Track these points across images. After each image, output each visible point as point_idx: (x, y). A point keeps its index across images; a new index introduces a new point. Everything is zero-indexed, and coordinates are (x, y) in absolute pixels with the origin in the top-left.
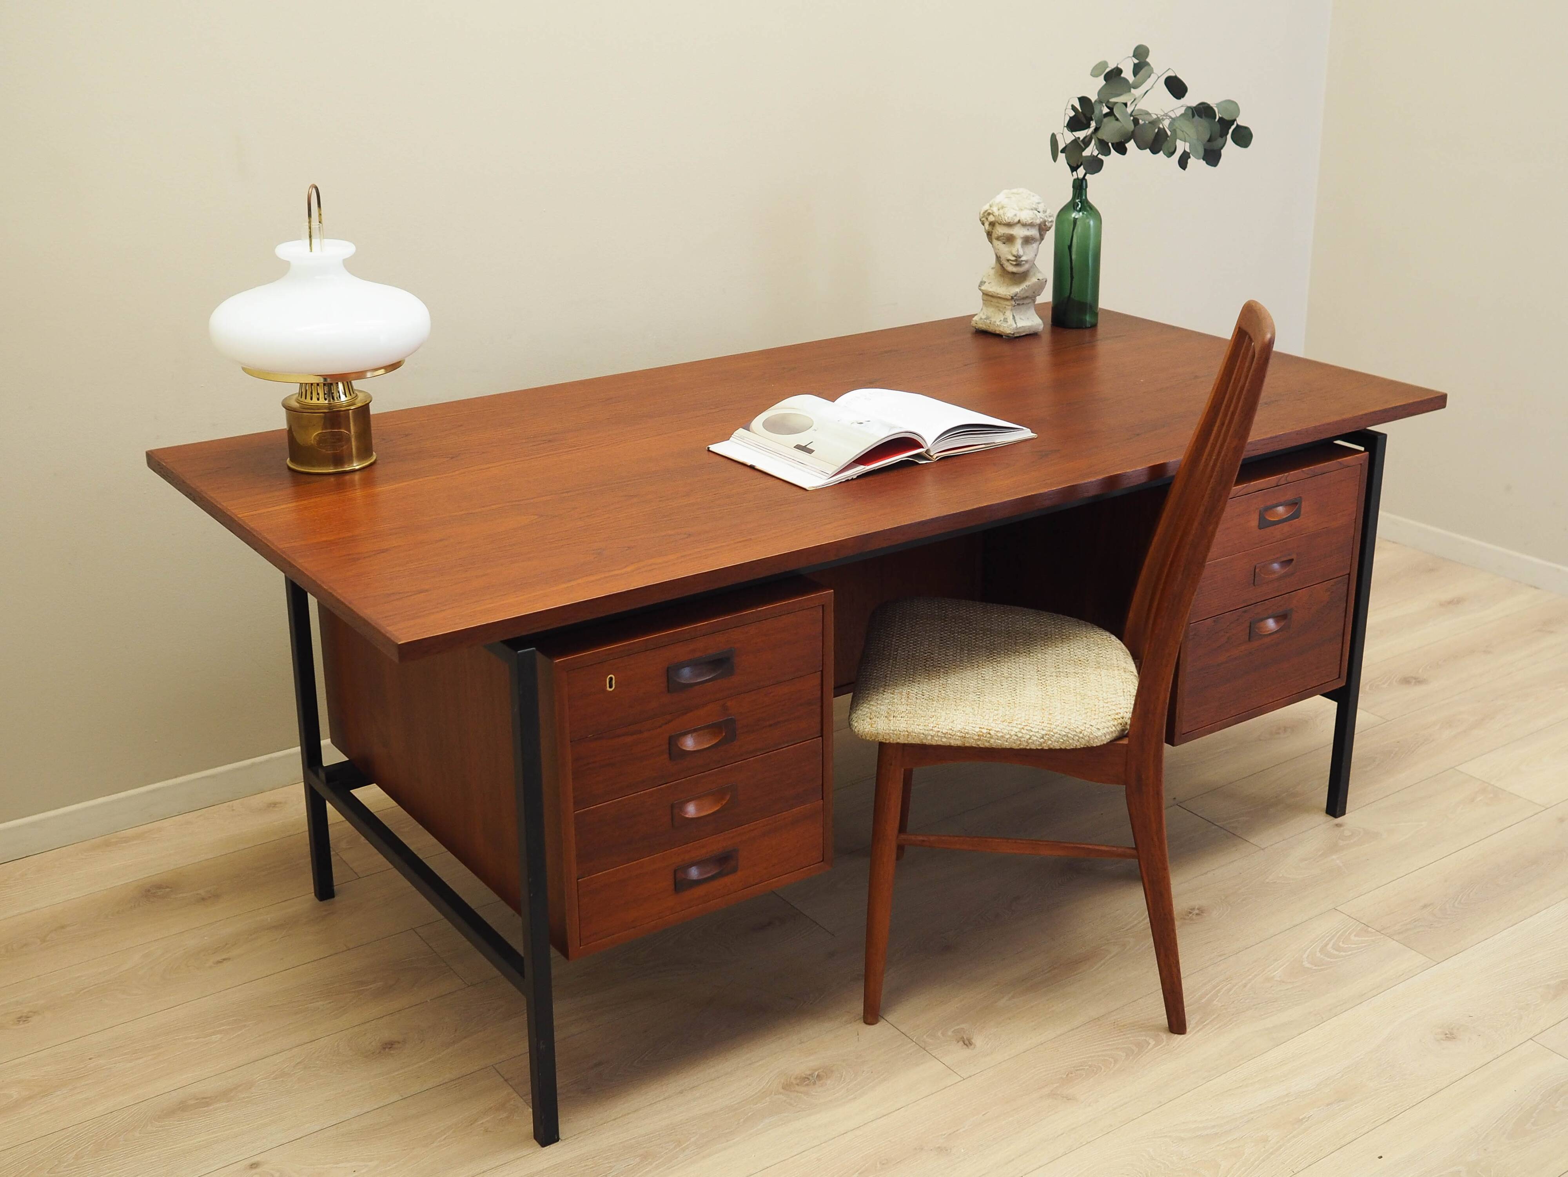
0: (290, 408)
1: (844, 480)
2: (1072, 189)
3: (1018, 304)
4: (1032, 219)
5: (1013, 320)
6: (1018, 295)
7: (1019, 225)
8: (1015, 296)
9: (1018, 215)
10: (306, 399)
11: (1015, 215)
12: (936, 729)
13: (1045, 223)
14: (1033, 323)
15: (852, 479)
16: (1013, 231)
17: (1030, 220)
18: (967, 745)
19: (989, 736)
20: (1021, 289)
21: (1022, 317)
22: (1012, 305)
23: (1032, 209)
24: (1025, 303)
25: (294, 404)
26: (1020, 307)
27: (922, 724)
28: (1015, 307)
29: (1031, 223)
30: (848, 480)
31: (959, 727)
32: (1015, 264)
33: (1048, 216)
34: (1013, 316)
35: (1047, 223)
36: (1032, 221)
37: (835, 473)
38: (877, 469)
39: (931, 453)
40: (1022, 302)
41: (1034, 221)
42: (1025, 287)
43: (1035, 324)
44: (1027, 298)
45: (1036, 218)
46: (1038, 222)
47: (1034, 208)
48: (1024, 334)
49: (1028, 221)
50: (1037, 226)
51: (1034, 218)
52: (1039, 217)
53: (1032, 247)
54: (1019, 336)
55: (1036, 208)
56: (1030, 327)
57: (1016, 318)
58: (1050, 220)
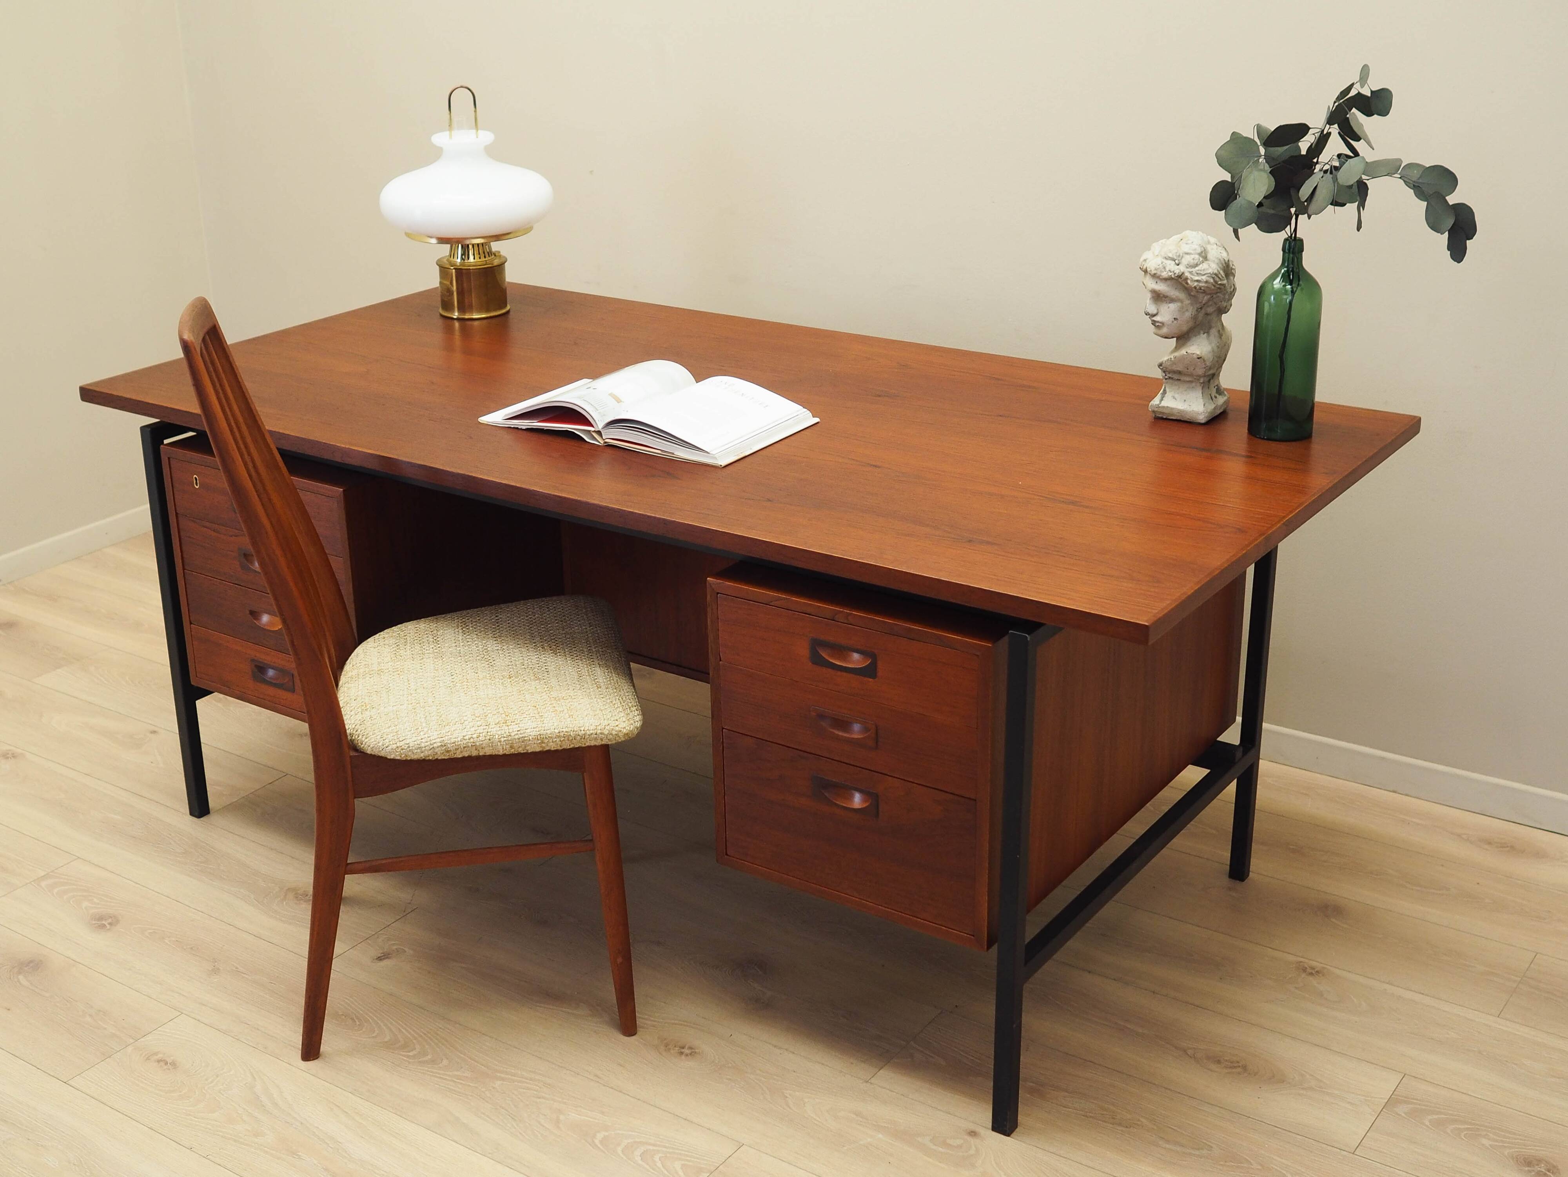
1: (512, 426)
2: (1281, 254)
3: (1170, 377)
5: (1161, 396)
6: (1163, 366)
7: (1148, 274)
8: (1161, 366)
9: (1148, 261)
13: (1187, 281)
15: (521, 429)
17: (1154, 270)
21: (1176, 396)
22: (1165, 377)
23: (1165, 258)
24: (1182, 379)
26: (1175, 382)
28: (1167, 380)
29: (1155, 274)
30: (517, 428)
32: (1154, 325)
33: (1194, 272)
35: (1189, 282)
37: (510, 417)
38: (546, 428)
39: (603, 436)
40: (1176, 377)
41: (1159, 273)
42: (1172, 357)
43: (1191, 409)
44: (1180, 373)
45: (1163, 270)
46: (1165, 274)
47: (1169, 257)
48: (1173, 418)
49: (1152, 270)
50: (1168, 281)
51: (1158, 269)
52: (1167, 269)
53: (1169, 307)
54: (1165, 417)
55: (1175, 258)
56: (1180, 411)
57: (1166, 395)
58: (1197, 278)
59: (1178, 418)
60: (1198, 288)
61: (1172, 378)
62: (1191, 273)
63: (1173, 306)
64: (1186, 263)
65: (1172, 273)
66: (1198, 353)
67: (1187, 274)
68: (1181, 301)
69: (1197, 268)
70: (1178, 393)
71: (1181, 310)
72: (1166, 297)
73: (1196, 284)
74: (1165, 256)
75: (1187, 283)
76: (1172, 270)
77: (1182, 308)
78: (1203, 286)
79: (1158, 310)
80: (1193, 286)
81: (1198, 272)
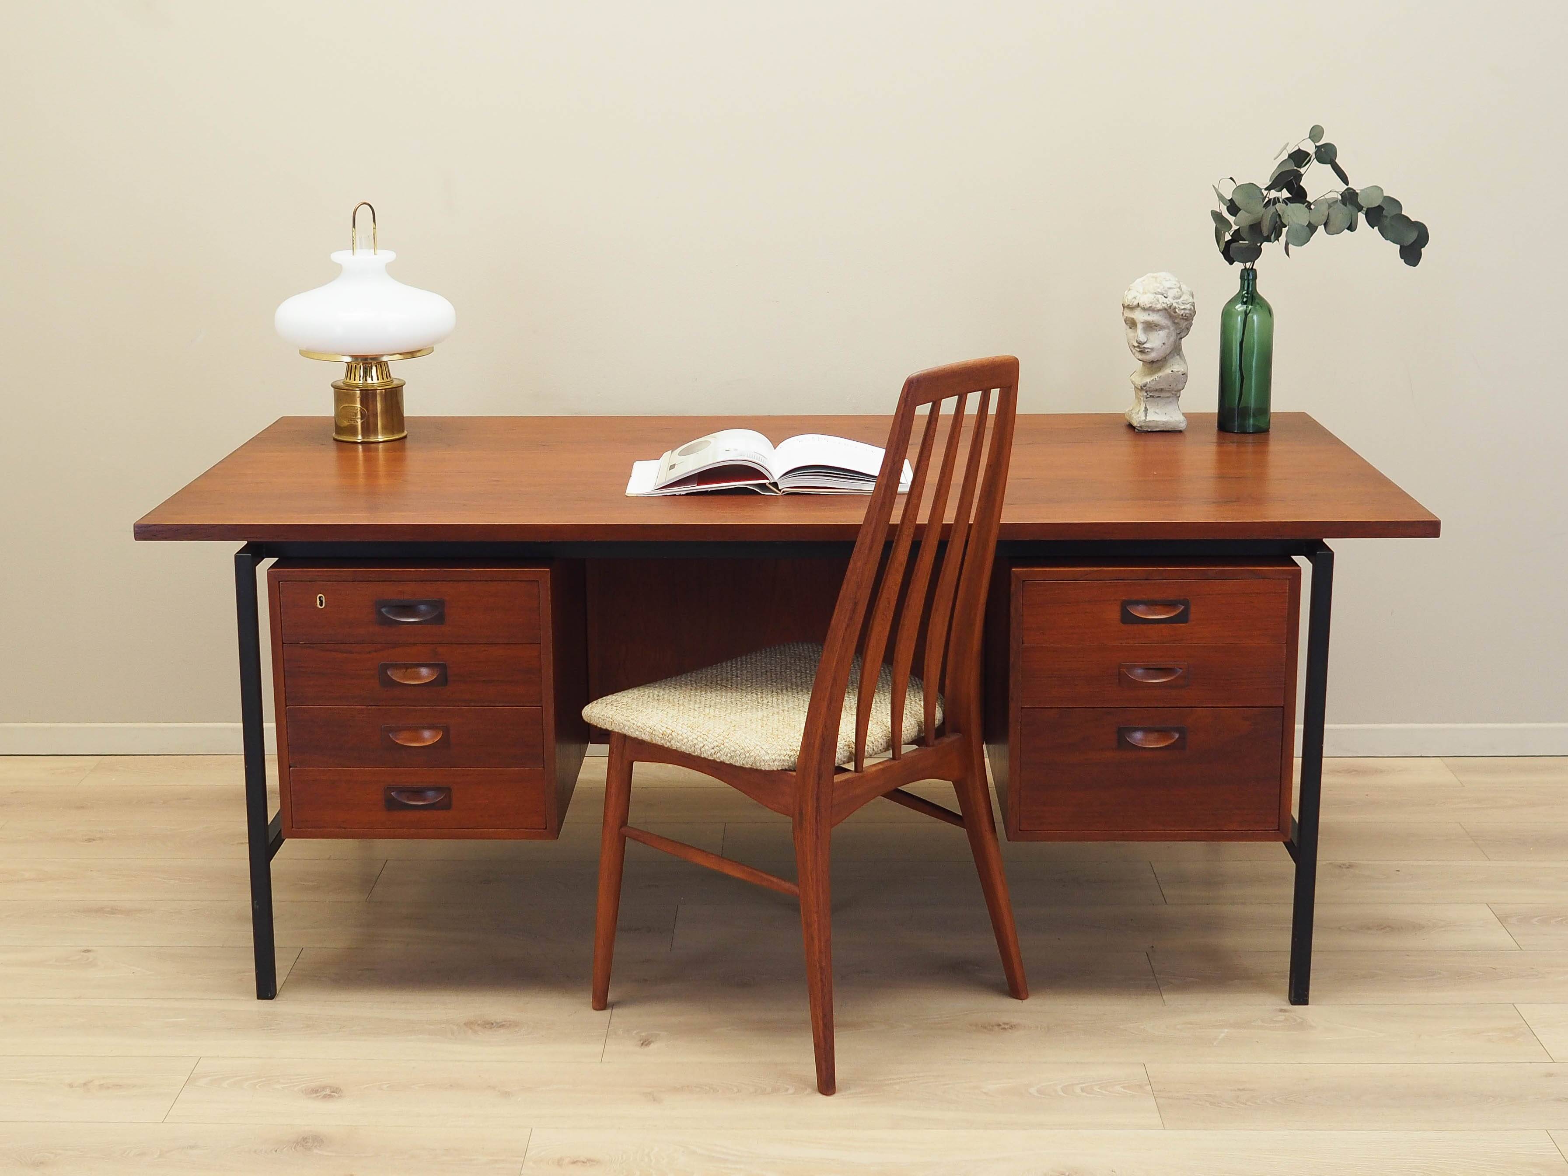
0: (336, 387)
1: (667, 494)
2: (1240, 280)
3: (1151, 396)
4: (1151, 303)
5: (1144, 413)
6: (1147, 386)
7: (1139, 309)
8: (1144, 386)
9: (1137, 298)
10: (350, 380)
11: (1135, 298)
12: (633, 721)
13: (1175, 310)
14: (1171, 419)
15: (678, 495)
16: (1134, 314)
17: (1149, 304)
18: (654, 742)
19: (670, 736)
20: (1152, 379)
21: (1157, 411)
22: (1143, 396)
23: (1156, 293)
24: (1162, 396)
25: (341, 384)
26: (1155, 399)
27: (625, 715)
28: (1149, 399)
29: (1150, 307)
30: (673, 495)
31: (650, 724)
32: (1140, 351)
33: (1180, 303)
34: (1146, 408)
35: (1177, 310)
36: (1150, 305)
37: (663, 486)
38: (710, 490)
39: (779, 486)
40: (1156, 394)
41: (1154, 306)
42: (1156, 378)
43: (1174, 420)
44: (1162, 390)
45: (1157, 303)
46: (1159, 306)
47: (1159, 292)
48: (1158, 430)
49: (1147, 304)
50: (1160, 312)
51: (1153, 302)
52: (1161, 302)
53: (1158, 334)
54: (1149, 430)
55: (1164, 292)
56: (1165, 423)
57: (1148, 411)
58: (1183, 307)
59: (1162, 429)
60: (1184, 315)
61: (1153, 397)
62: (1177, 303)
63: (1162, 333)
64: (1173, 296)
65: (1165, 305)
66: (1182, 370)
67: (1175, 305)
68: (1168, 328)
69: (1181, 299)
70: (1158, 409)
71: (1168, 337)
72: (1156, 325)
73: (1183, 312)
74: (1155, 291)
75: (1175, 312)
76: (1165, 302)
77: (1169, 333)
78: (1188, 313)
79: (1147, 338)
80: (1180, 314)
81: (1183, 302)
